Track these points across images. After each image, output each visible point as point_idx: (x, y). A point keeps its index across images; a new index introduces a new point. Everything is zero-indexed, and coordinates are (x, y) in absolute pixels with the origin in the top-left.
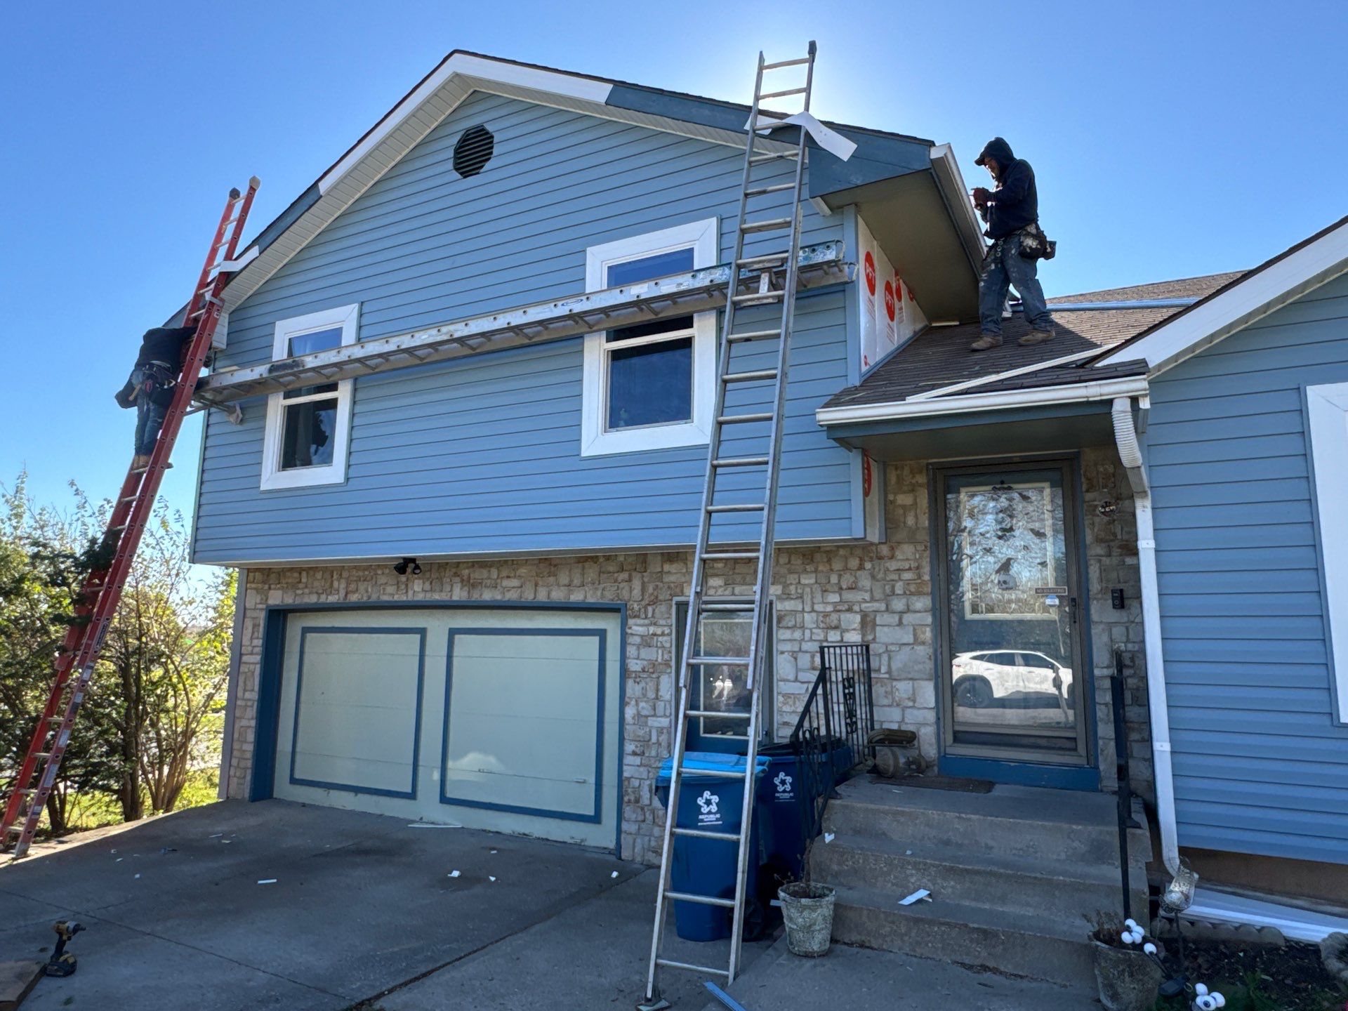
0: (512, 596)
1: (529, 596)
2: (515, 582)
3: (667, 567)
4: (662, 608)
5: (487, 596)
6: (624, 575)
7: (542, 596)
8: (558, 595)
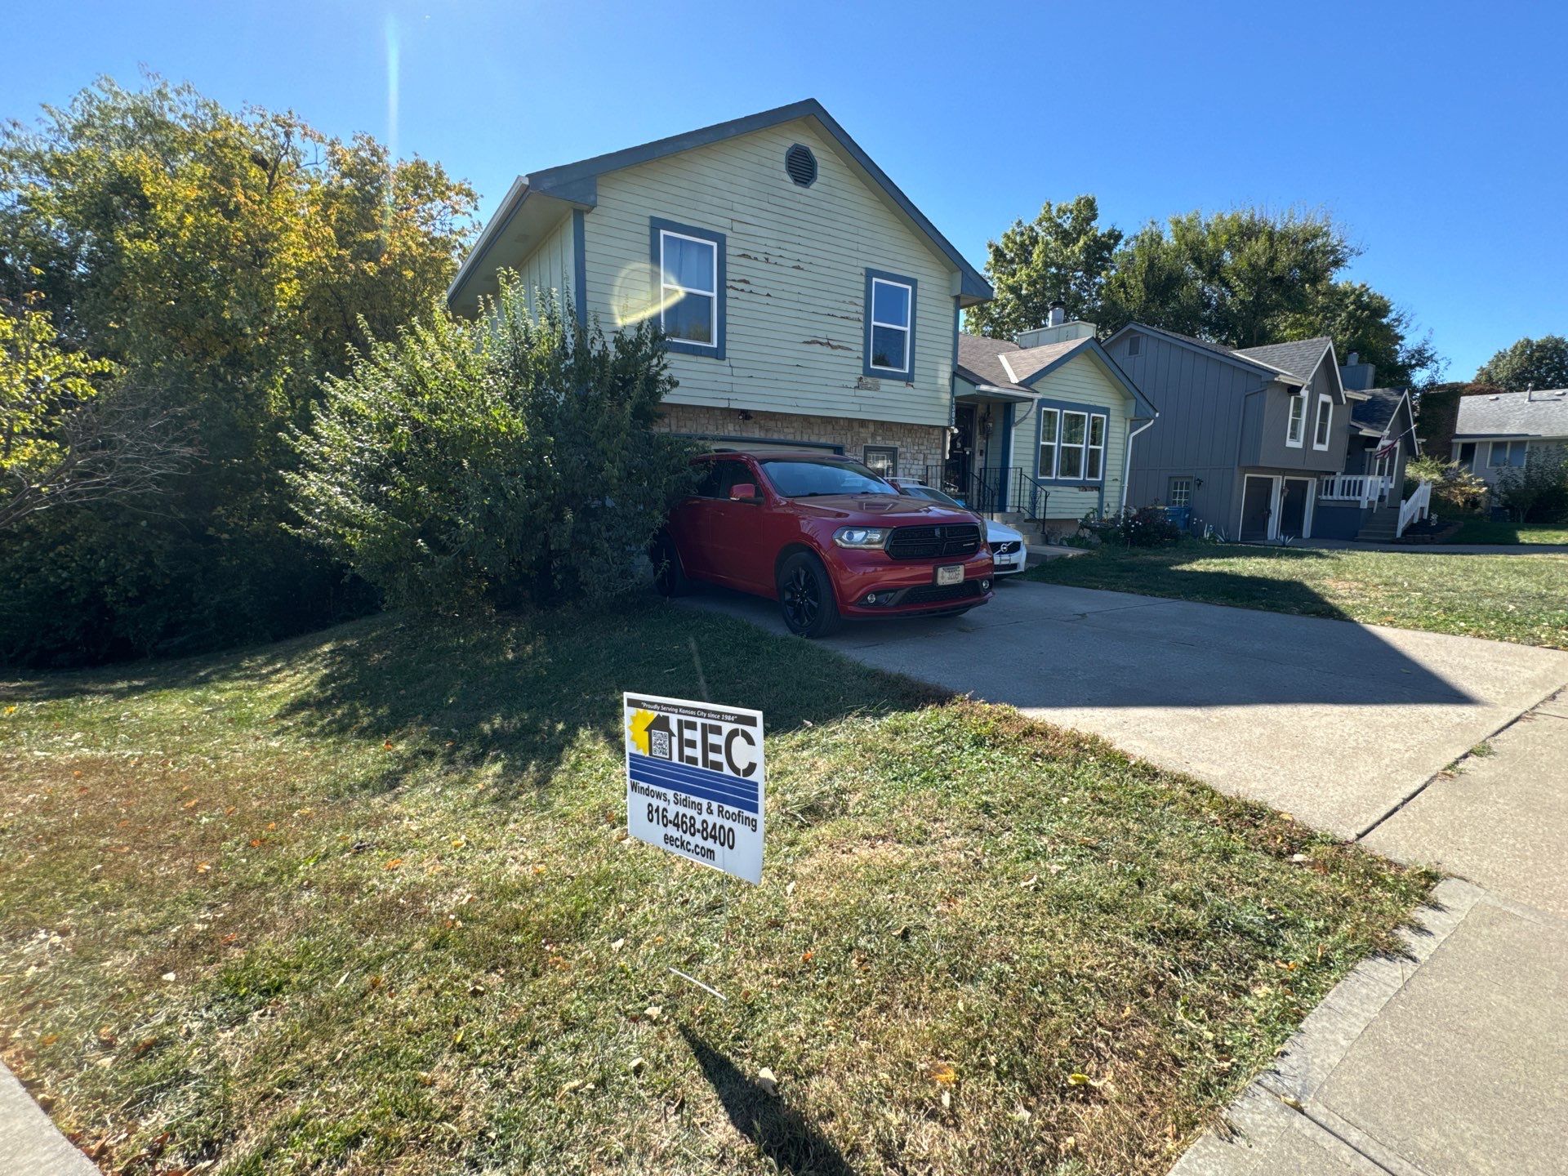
0: (790, 438)
1: (798, 438)
2: (792, 430)
3: (861, 430)
4: (858, 448)
5: (776, 437)
6: (843, 432)
7: (805, 439)
8: (814, 439)
